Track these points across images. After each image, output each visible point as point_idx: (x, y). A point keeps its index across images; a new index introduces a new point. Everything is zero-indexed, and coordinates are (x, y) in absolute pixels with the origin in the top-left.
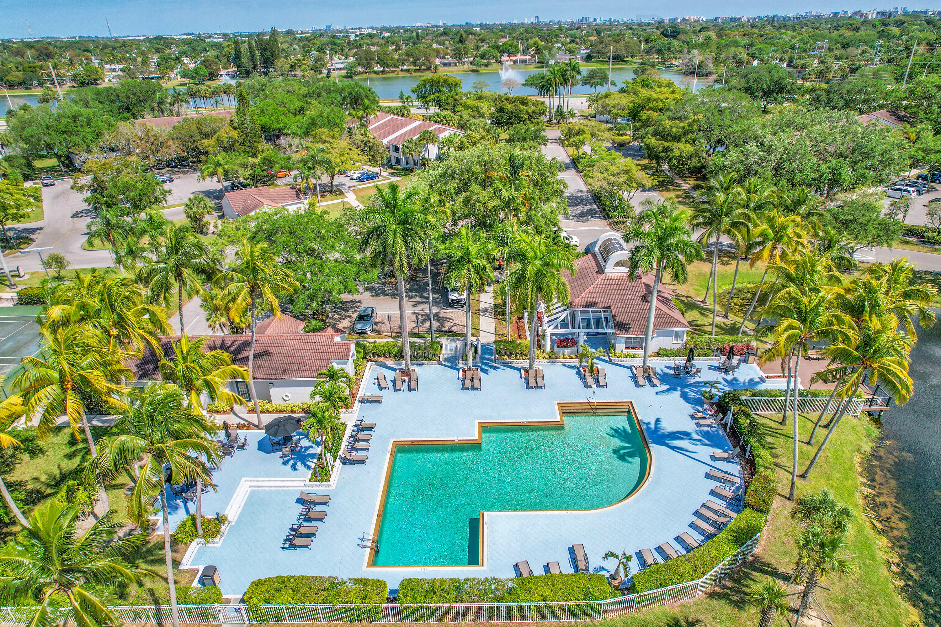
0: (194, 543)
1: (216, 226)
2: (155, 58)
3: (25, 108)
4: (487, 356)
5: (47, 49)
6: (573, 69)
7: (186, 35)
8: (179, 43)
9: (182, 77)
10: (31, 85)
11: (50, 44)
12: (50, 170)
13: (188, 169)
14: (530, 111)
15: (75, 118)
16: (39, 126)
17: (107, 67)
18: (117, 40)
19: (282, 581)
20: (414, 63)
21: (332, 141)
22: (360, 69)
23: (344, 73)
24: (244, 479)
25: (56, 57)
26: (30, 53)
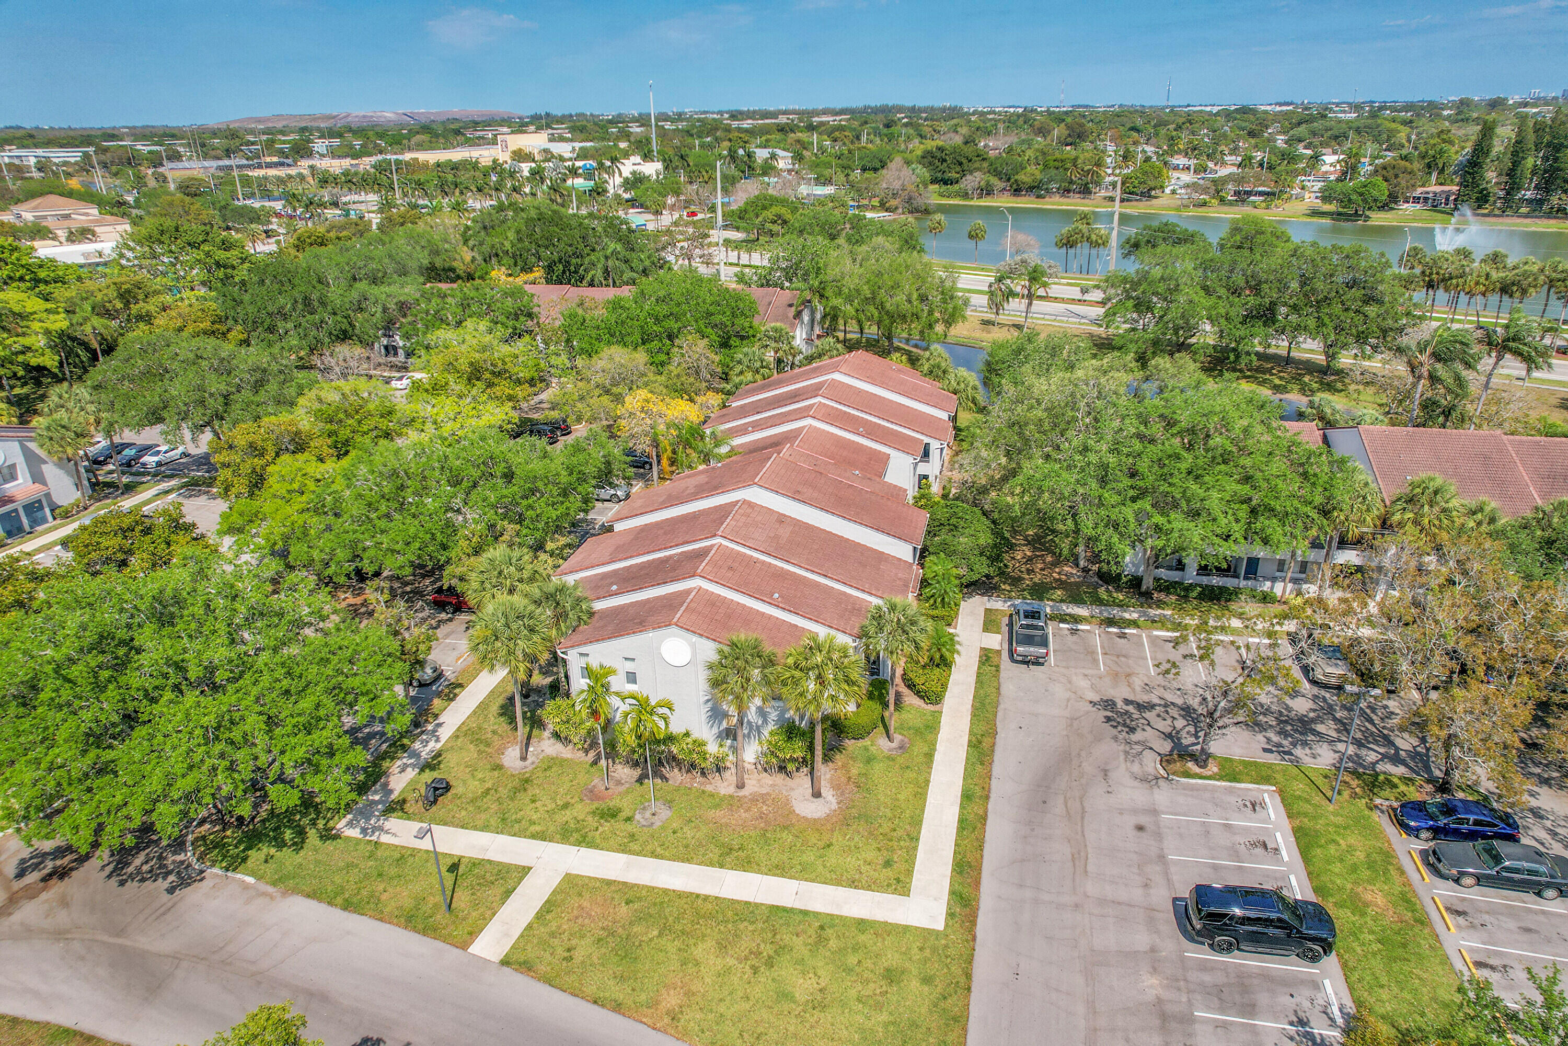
5: (1081, 124)
7: (1280, 104)
8: (1276, 119)
9: (1319, 197)
10: (1047, 191)
11: (1084, 116)
17: (1170, 161)
18: (1175, 112)
25: (1091, 138)
26: (1058, 131)
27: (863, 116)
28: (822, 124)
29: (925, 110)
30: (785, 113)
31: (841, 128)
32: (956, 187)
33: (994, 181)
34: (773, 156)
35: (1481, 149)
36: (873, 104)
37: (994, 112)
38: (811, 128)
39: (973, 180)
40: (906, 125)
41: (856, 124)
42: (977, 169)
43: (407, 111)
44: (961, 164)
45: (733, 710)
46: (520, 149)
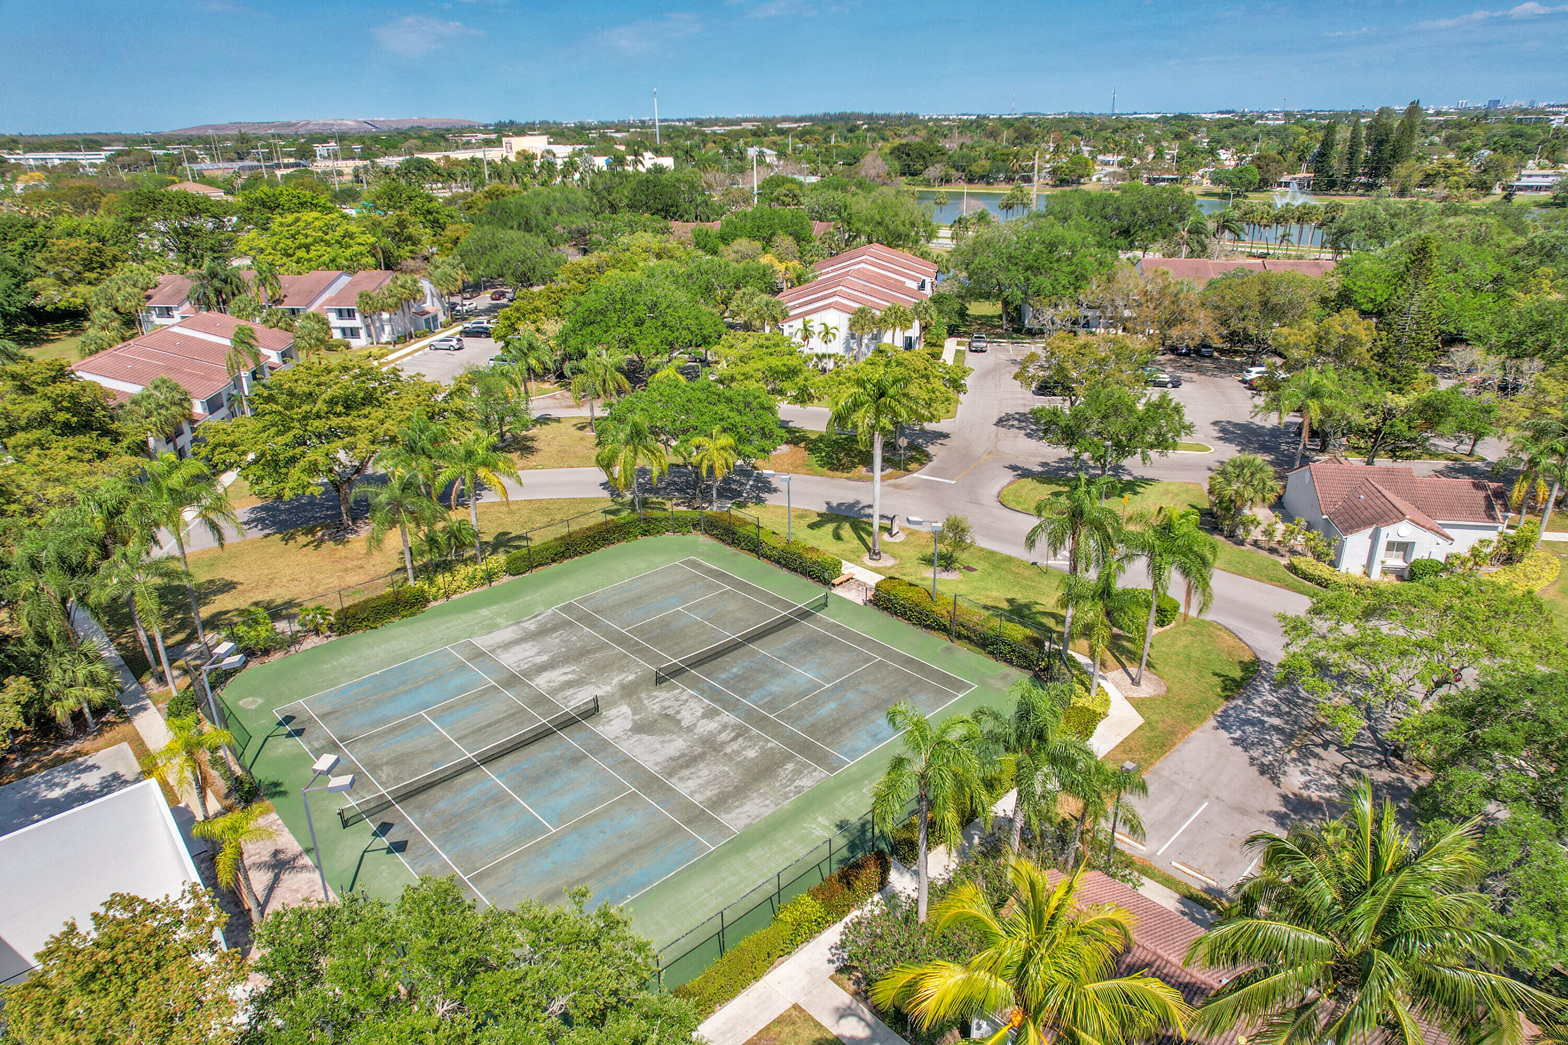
1: (1269, 533)
2: (1173, 149)
3: (982, 218)
5: (1028, 129)
7: (1222, 113)
8: (1210, 125)
9: (1213, 182)
10: (995, 179)
11: (1033, 122)
12: (985, 322)
13: (1208, 364)
15: (1052, 247)
16: (998, 254)
17: (1100, 157)
18: (1119, 119)
23: (1546, 196)
25: (1036, 140)
26: (1005, 134)
27: (827, 122)
28: (788, 129)
29: (882, 117)
30: (746, 120)
31: (807, 132)
32: (919, 176)
33: (952, 172)
34: (761, 153)
35: (1327, 144)
36: (832, 112)
37: (948, 120)
38: (779, 132)
39: (934, 171)
40: (867, 130)
41: (820, 129)
42: (938, 162)
43: (368, 119)
44: (924, 158)
45: (855, 346)
46: (524, 151)
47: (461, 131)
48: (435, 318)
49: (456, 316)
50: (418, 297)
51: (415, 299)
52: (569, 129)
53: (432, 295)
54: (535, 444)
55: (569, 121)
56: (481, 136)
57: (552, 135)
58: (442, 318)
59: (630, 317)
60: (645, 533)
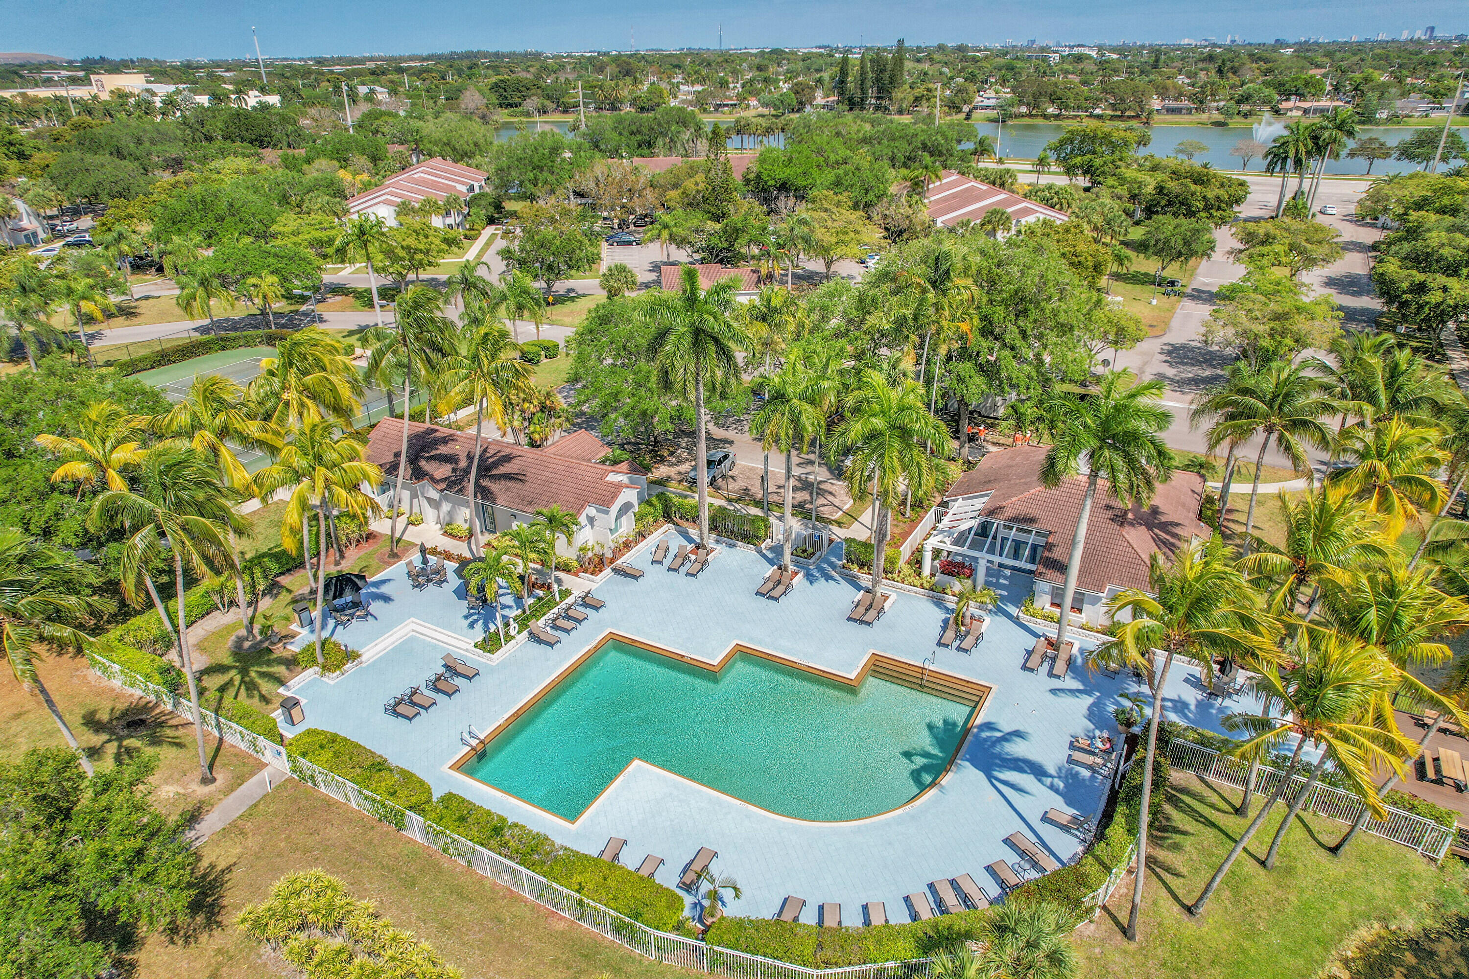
0: (310, 671)
4: (834, 559)
5: (634, 63)
6: (1339, 127)
7: (820, 47)
8: (798, 58)
9: (762, 105)
14: (1210, 195)
19: (333, 739)
20: (1113, 106)
21: (835, 210)
22: (1024, 109)
23: (993, 114)
24: (412, 619)
26: (610, 69)
27: (451, 60)
28: (411, 67)
30: (372, 59)
31: (427, 71)
32: (520, 109)
33: (547, 103)
34: (372, 91)
36: (458, 51)
37: (569, 56)
38: (400, 71)
39: (531, 104)
40: (488, 68)
41: (442, 67)
42: (533, 95)
44: (521, 91)
46: (119, 89)
47: (38, 68)
48: (35, 234)
49: (56, 235)
50: (13, 214)
51: (9, 216)
52: (174, 68)
53: (28, 215)
54: (138, 311)
55: (175, 59)
56: (64, 73)
57: (153, 73)
58: (42, 235)
59: (210, 215)
60: (223, 348)
